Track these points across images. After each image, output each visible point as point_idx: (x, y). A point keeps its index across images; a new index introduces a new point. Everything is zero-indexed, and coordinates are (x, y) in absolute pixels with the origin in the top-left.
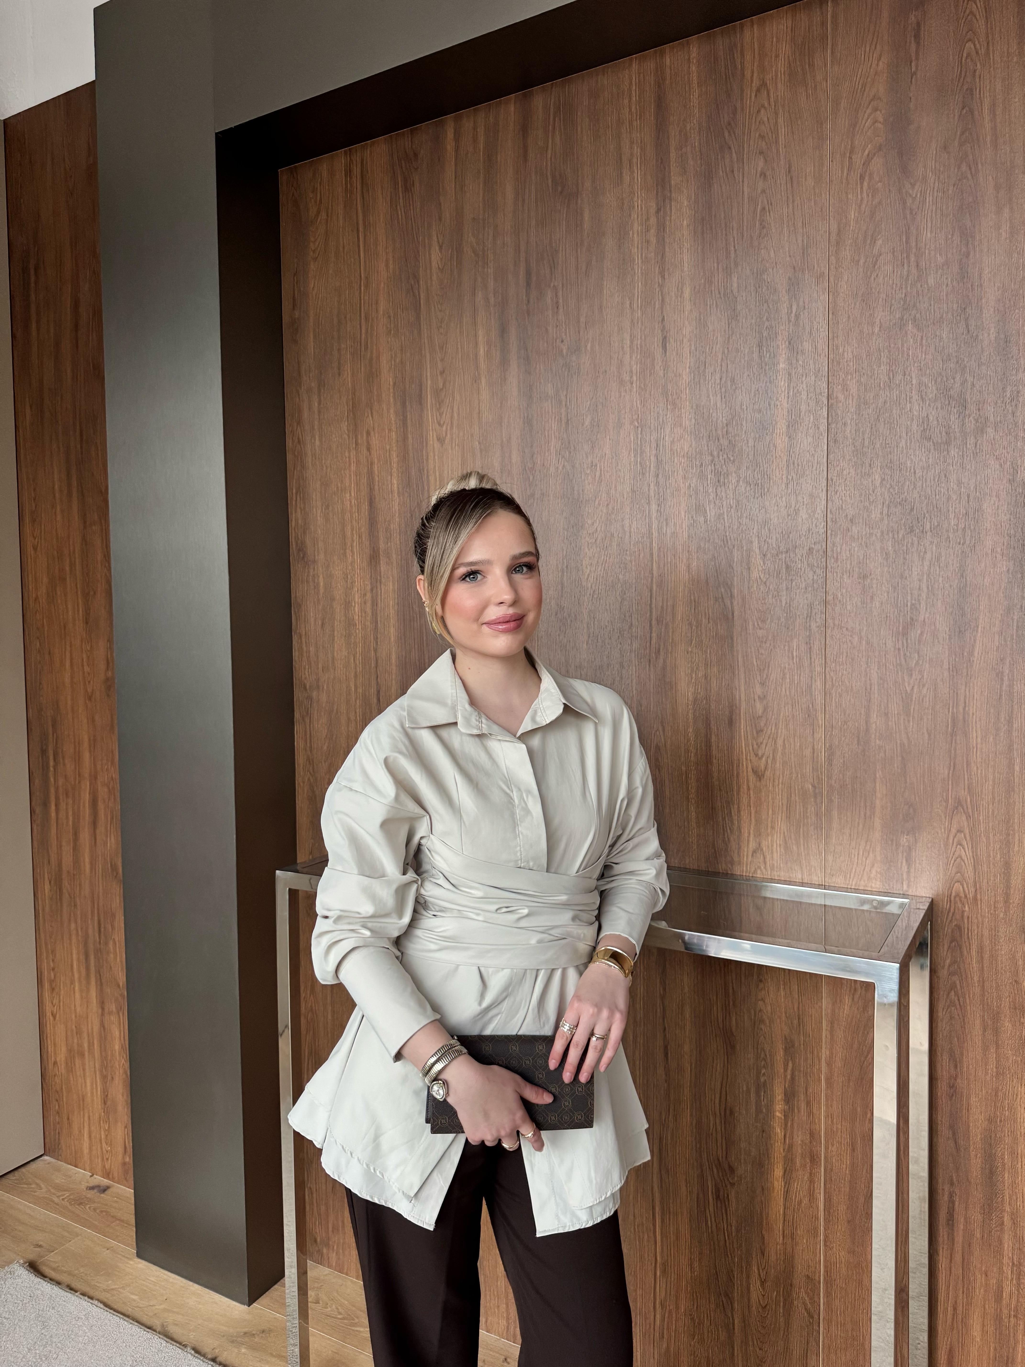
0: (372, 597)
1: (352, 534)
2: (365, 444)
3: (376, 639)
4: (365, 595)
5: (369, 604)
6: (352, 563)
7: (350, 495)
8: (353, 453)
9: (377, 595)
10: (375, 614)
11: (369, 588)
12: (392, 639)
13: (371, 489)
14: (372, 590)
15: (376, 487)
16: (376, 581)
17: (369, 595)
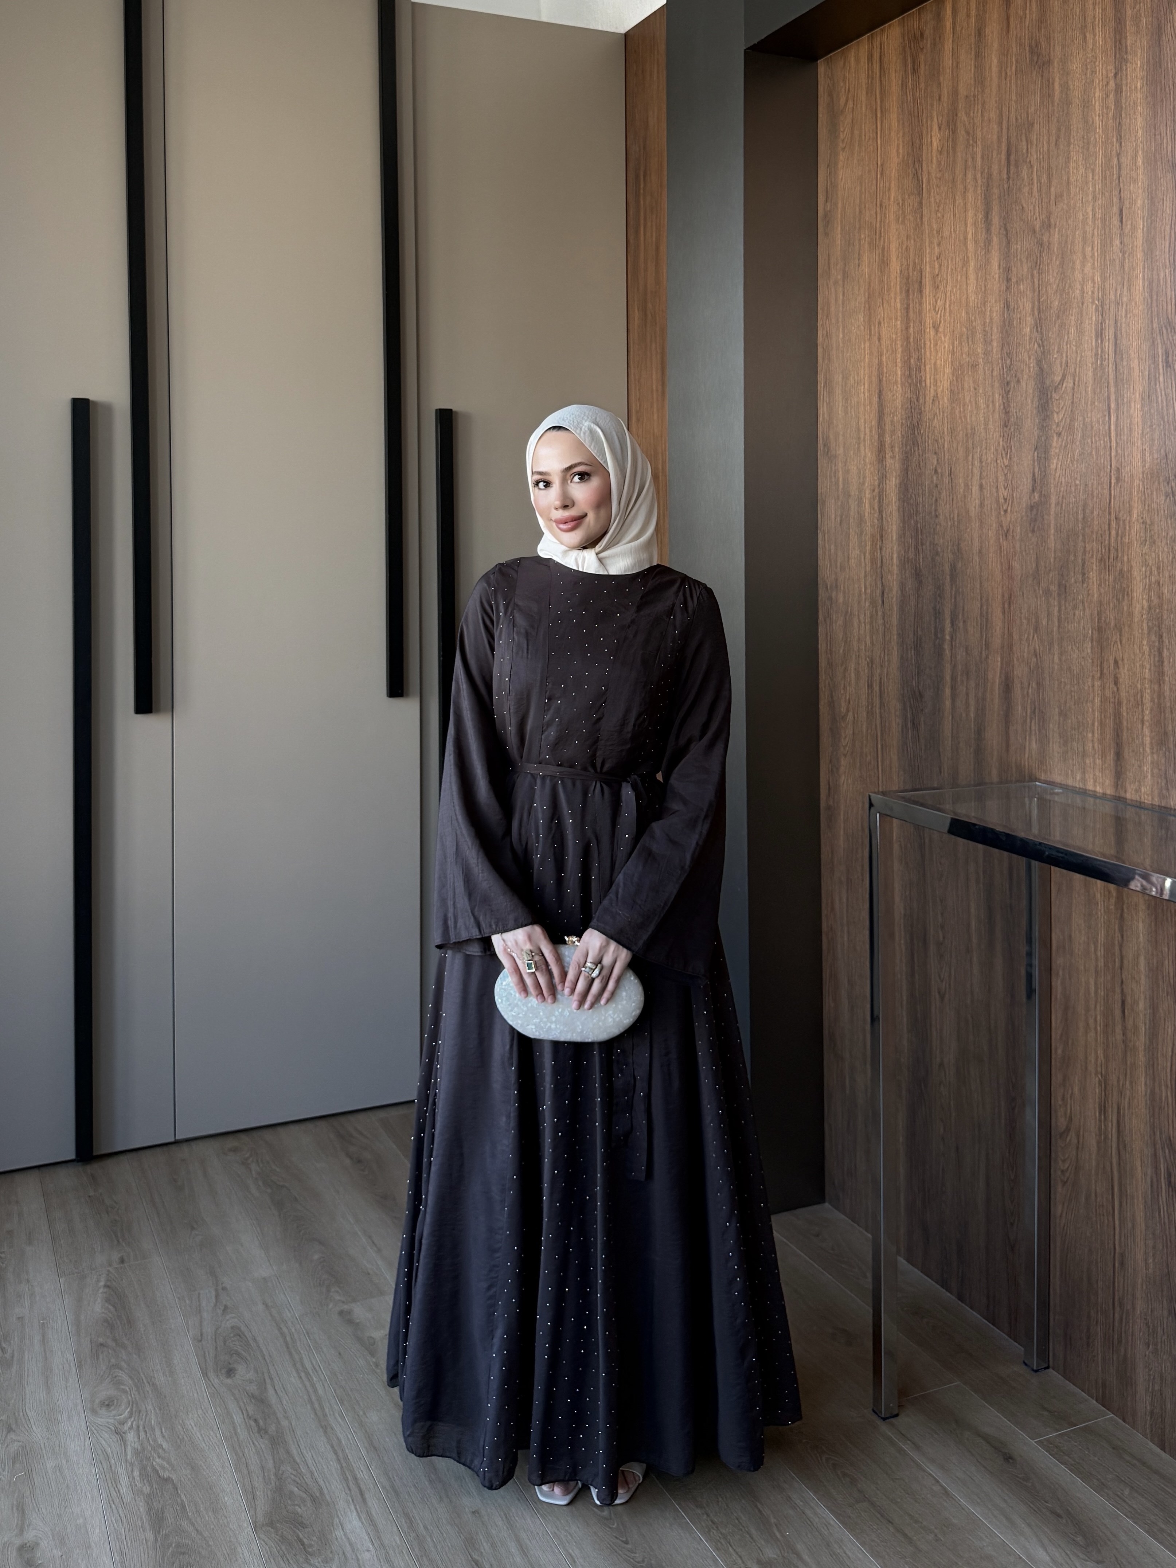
0: (879, 492)
1: (865, 427)
2: (877, 335)
3: (882, 536)
4: (874, 490)
5: (876, 501)
6: (865, 456)
7: (864, 388)
8: (867, 344)
9: (883, 490)
10: (881, 512)
11: (876, 483)
12: (894, 538)
13: (880, 381)
14: (879, 486)
15: (884, 379)
16: (883, 478)
17: (877, 491)
